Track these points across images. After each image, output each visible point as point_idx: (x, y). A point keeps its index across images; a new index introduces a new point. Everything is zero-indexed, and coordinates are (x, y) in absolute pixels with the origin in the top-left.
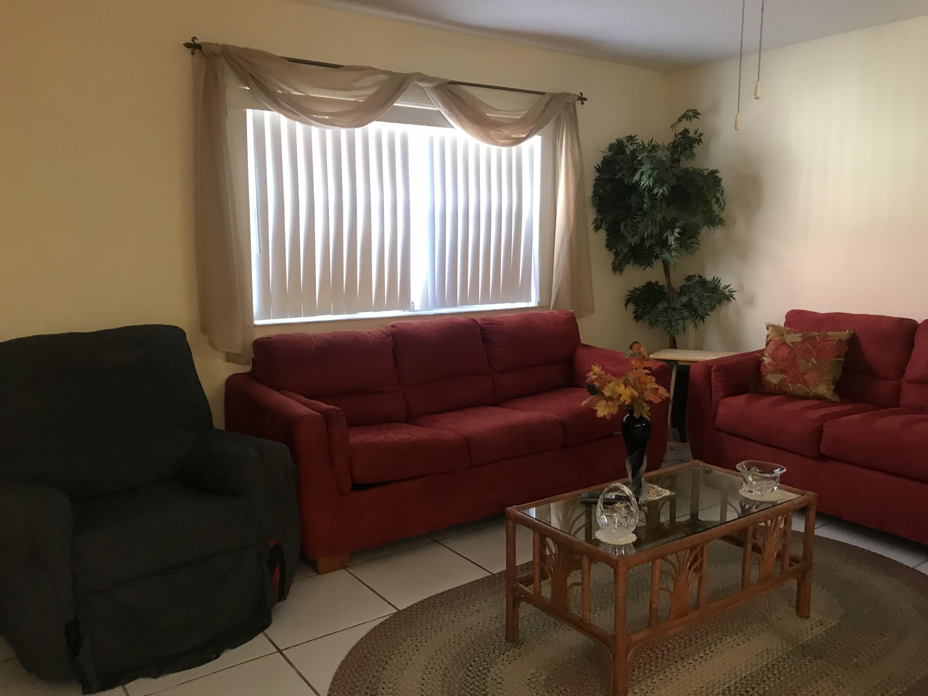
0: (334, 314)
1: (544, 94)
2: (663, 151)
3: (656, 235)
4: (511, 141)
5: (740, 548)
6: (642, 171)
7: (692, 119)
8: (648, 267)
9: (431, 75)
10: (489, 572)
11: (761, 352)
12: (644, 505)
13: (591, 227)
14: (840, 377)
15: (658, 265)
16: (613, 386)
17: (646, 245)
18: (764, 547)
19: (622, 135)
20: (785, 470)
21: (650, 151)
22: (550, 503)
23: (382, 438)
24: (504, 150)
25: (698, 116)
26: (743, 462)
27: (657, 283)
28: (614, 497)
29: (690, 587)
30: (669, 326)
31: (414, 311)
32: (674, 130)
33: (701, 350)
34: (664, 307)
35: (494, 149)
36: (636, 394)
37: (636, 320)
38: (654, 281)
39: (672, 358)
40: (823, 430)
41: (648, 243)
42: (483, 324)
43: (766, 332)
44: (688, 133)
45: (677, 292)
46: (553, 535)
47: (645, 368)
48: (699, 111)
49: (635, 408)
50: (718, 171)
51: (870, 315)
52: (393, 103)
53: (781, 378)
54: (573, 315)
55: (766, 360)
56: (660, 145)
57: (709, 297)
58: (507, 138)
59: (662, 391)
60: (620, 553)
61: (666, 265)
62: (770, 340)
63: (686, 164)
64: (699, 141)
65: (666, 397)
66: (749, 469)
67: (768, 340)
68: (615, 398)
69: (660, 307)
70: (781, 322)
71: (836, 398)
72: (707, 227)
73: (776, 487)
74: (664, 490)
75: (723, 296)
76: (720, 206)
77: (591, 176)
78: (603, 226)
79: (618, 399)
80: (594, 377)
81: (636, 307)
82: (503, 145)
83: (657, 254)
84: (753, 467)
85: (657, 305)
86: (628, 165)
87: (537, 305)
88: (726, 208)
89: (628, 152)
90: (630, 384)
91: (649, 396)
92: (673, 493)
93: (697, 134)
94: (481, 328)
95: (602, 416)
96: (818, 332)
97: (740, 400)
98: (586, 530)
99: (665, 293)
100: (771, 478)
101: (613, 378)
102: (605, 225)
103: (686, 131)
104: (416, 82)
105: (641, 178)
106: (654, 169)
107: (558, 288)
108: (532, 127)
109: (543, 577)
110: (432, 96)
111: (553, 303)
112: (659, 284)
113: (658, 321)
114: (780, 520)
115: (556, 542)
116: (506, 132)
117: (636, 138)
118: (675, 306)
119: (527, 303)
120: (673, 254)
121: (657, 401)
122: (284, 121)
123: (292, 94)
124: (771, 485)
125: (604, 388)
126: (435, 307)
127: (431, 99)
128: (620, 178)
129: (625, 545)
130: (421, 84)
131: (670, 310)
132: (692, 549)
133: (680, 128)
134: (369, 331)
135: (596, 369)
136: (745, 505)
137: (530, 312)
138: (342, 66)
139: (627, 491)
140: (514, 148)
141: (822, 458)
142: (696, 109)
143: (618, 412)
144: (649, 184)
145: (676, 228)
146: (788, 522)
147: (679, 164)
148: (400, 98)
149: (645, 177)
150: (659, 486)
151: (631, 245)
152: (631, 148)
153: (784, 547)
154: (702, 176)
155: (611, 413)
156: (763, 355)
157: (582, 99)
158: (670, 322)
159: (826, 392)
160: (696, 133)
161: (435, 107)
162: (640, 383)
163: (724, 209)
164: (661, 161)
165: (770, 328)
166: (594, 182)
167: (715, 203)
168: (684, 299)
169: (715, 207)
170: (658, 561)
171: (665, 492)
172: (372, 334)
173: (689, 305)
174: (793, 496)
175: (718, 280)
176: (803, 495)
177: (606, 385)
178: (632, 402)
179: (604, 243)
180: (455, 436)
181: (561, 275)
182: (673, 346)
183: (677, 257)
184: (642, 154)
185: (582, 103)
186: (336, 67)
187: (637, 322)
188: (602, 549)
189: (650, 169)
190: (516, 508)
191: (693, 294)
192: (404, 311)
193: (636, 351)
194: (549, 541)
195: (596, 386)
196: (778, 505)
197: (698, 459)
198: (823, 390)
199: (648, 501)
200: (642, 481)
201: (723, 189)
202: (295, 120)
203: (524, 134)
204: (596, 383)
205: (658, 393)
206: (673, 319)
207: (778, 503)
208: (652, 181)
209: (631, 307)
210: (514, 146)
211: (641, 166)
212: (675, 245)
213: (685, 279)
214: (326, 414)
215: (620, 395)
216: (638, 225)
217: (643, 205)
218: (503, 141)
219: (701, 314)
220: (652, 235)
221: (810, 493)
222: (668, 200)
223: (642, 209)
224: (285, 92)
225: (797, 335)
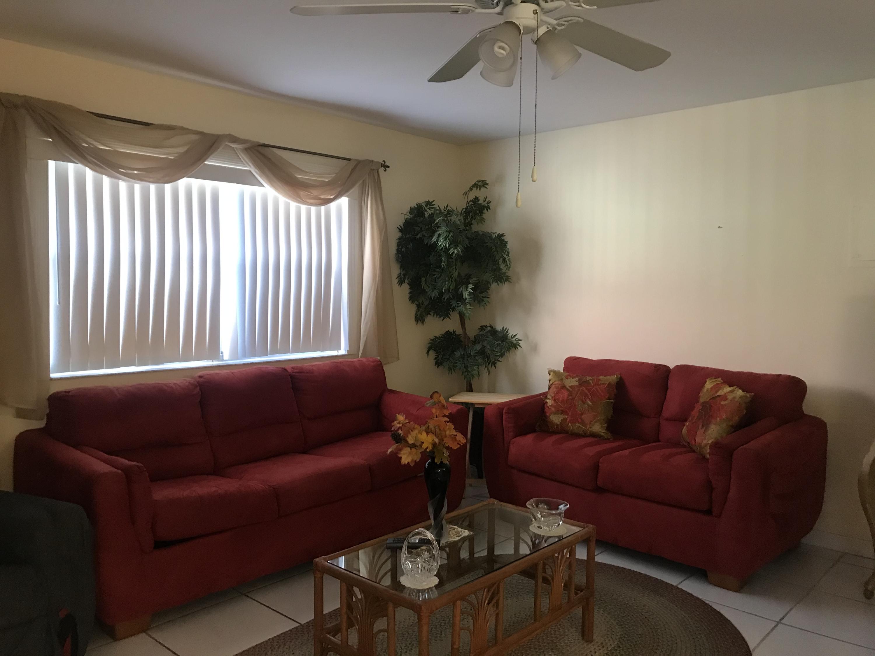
0: (138, 366)
1: (350, 160)
2: (457, 215)
3: (452, 290)
4: (320, 201)
5: (532, 580)
6: (439, 233)
7: (482, 189)
8: (446, 318)
9: (242, 137)
10: (297, 622)
11: (545, 394)
12: (446, 547)
13: (395, 281)
14: (612, 417)
15: (455, 316)
16: (416, 434)
17: (444, 299)
18: (553, 579)
19: (421, 200)
20: (568, 506)
21: (446, 216)
22: (358, 550)
23: (187, 493)
24: (313, 209)
25: (486, 186)
26: (532, 500)
27: (454, 332)
28: (417, 541)
29: (488, 624)
30: (466, 372)
31: (223, 360)
32: (466, 196)
33: (494, 392)
34: (461, 354)
35: (304, 208)
36: (437, 440)
37: (437, 365)
38: (451, 331)
39: (469, 400)
40: (598, 466)
41: (446, 297)
42: (294, 372)
43: (548, 377)
44: (479, 201)
45: (472, 340)
46: (360, 583)
47: (445, 416)
48: (487, 182)
49: (436, 454)
50: (504, 235)
51: (632, 362)
52: (204, 162)
53: (562, 418)
54: (380, 363)
55: (548, 402)
56: (454, 210)
57: (499, 345)
58: (316, 198)
59: (460, 437)
60: (424, 597)
61: (462, 317)
62: (552, 384)
63: (476, 227)
64: (488, 208)
65: (464, 443)
66: (537, 506)
67: (550, 385)
68: (418, 444)
69: (457, 354)
70: (560, 367)
71: (609, 436)
72: (496, 283)
73: (561, 522)
74: (463, 530)
75: (511, 344)
76: (507, 265)
77: (395, 235)
78: (406, 281)
79: (421, 446)
80: (398, 425)
81: (436, 354)
82: (312, 205)
83: (454, 307)
84: (541, 504)
85: (455, 353)
86: (427, 227)
87: (346, 353)
88: (512, 266)
89: (427, 215)
90: (431, 432)
91: (448, 442)
92: (471, 533)
93: (486, 201)
94: (292, 376)
95: (407, 463)
96: (591, 377)
97: (528, 440)
98: (392, 574)
99: (461, 341)
100: (556, 514)
101: (416, 426)
102: (408, 279)
103: (477, 199)
104: (227, 143)
105: (438, 239)
106: (449, 232)
107: (366, 337)
108: (339, 189)
109: (351, 625)
110: (242, 155)
111: (362, 351)
112: (456, 333)
113: (455, 367)
114: (566, 553)
115: (362, 591)
116: (315, 192)
117: (433, 203)
118: (470, 353)
119: (337, 351)
120: (468, 307)
121: (455, 447)
122: (89, 174)
123: (99, 148)
124: (557, 521)
125: (407, 436)
126: (244, 356)
127: (242, 159)
128: (420, 238)
129: (428, 589)
130: (233, 145)
131: (466, 356)
132: (489, 588)
133: (471, 196)
134: (175, 382)
135: (401, 418)
136: (535, 540)
137: (340, 360)
138: (154, 124)
139: (430, 536)
140: (323, 208)
141: (599, 490)
142: (485, 180)
143: (421, 459)
144: (445, 245)
145: (469, 284)
146: (572, 553)
147: (471, 227)
148: (211, 157)
149: (441, 238)
150: (459, 527)
151: (431, 298)
152: (430, 212)
153: (570, 577)
154: (491, 238)
155: (414, 460)
156: (546, 398)
157: (385, 166)
158: (466, 367)
159: (600, 430)
160: (484, 201)
161: (246, 167)
162: (440, 430)
163: (510, 268)
164: (454, 223)
165: (552, 373)
166: (397, 241)
167: (502, 263)
168: (478, 347)
169: (502, 266)
170: (459, 602)
171: (464, 532)
172: (179, 386)
173: (482, 353)
174: (576, 529)
175: (507, 330)
176: (584, 528)
177: (409, 433)
178: (433, 448)
179: (408, 296)
180: (263, 486)
181: (369, 325)
182: (470, 389)
183: (471, 310)
184: (439, 218)
185: (385, 170)
186: (147, 124)
187: (438, 367)
188: (406, 595)
189: (446, 231)
190: (324, 559)
191: (485, 343)
192: (213, 361)
193: (436, 400)
194: (356, 590)
195: (401, 434)
196: (563, 539)
197: (494, 498)
198: (598, 428)
199: (449, 543)
200: (443, 523)
201: (509, 251)
202: (102, 173)
203: (332, 195)
204: (400, 431)
205: (456, 439)
206: (469, 365)
207: (564, 537)
208: (448, 242)
209: (432, 354)
210: (323, 206)
211: (438, 228)
212: (469, 299)
213: (478, 329)
214: (127, 471)
215: (423, 443)
216: (437, 280)
217: (441, 263)
218: (312, 201)
219: (493, 360)
220: (449, 290)
221: (591, 526)
222: (462, 259)
223: (440, 267)
224: (91, 146)
225: (574, 379)
